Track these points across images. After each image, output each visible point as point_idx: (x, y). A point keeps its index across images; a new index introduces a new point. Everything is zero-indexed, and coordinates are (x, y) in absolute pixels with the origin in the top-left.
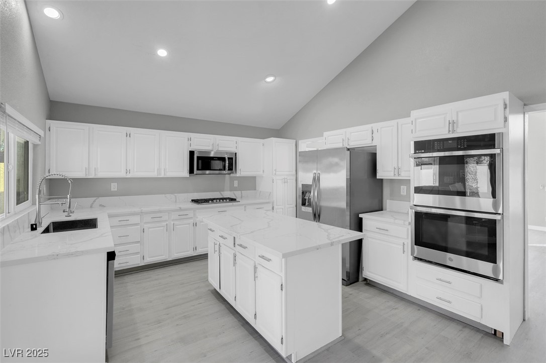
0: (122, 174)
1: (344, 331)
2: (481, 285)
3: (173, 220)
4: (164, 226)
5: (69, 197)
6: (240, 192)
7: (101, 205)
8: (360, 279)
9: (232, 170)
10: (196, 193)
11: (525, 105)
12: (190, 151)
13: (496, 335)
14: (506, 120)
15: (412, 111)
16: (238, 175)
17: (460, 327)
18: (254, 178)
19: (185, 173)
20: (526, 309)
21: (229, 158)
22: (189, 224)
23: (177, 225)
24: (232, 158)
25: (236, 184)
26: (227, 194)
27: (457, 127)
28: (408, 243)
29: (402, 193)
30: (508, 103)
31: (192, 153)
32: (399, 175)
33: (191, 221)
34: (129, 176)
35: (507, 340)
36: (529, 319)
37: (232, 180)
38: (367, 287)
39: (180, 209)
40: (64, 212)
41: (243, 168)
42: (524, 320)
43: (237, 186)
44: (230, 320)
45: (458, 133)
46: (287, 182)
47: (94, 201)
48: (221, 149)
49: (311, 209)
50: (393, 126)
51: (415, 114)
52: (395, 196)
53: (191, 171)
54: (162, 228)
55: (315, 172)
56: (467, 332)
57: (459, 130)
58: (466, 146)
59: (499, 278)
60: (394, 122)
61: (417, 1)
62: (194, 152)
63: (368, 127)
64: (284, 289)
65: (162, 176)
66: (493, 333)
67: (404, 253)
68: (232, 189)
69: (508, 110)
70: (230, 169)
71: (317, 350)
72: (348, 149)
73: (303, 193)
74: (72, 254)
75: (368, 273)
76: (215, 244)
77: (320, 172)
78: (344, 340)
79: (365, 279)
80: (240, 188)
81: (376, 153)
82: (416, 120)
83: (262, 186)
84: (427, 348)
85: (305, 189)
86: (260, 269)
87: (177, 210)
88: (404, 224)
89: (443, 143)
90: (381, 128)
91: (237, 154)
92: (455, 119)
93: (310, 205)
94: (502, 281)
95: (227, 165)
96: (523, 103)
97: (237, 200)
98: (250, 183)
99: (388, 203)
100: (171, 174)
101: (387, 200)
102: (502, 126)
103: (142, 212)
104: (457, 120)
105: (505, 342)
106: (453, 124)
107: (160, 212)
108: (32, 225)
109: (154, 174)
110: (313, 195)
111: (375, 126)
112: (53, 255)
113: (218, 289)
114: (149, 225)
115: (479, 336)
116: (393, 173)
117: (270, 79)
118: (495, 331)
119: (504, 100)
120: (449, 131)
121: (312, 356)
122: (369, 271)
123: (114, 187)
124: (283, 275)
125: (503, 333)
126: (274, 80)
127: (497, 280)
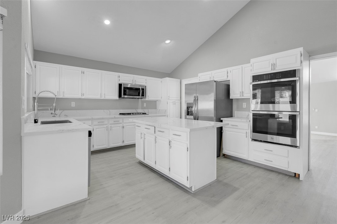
0: (79, 96)
1: (217, 177)
2: (288, 151)
3: (111, 124)
4: (105, 128)
5: (54, 105)
6: (147, 110)
7: (65, 115)
8: (221, 155)
9: (144, 96)
10: (122, 110)
11: (310, 56)
12: (119, 84)
13: (296, 176)
14: (301, 62)
15: (251, 59)
16: (147, 99)
17: (277, 174)
18: (155, 101)
19: (116, 97)
20: (310, 165)
21: (142, 89)
22: (120, 127)
23: (113, 127)
24: (144, 89)
25: (145, 105)
26: (140, 111)
27: (276, 67)
28: (249, 132)
29: (243, 107)
30: (302, 53)
31: (120, 85)
32: (243, 96)
33: (121, 125)
34: (83, 97)
35: (301, 178)
36: (311, 170)
37: (143, 102)
38: (225, 159)
39: (115, 118)
40: (52, 114)
41: (150, 95)
42: (309, 170)
43: (145, 106)
44: (152, 175)
45: (276, 70)
46: (175, 104)
47: (61, 113)
48: (137, 83)
49: (193, 116)
50: (239, 69)
51: (252, 61)
52: (240, 109)
53: (120, 96)
54: (104, 129)
55: (195, 95)
56: (281, 176)
57: (277, 69)
58: (280, 77)
59: (298, 146)
60: (240, 67)
61: (250, 1)
62: (121, 84)
63: (225, 70)
64: (189, 150)
65: (103, 98)
66: (294, 175)
67: (246, 137)
68: (143, 108)
69: (302, 57)
70: (143, 95)
71: (205, 186)
72: (215, 81)
73: (187, 108)
74: (71, 131)
75: (226, 151)
76: (141, 134)
77: (197, 95)
78: (218, 181)
79: (224, 155)
80: (147, 108)
81: (229, 85)
82: (253, 64)
83: (160, 107)
84: (262, 183)
85: (189, 106)
86: (173, 142)
87: (112, 118)
88: (247, 122)
89: (268, 76)
90: (233, 70)
91: (146, 87)
92: (275, 62)
93: (192, 115)
94: (299, 147)
95: (141, 93)
96: (309, 55)
97: (147, 114)
98: (153, 104)
99: (235, 113)
100: (108, 97)
101: (235, 112)
102: (300, 65)
103: (92, 119)
104: (276, 63)
105: (300, 179)
106: (274, 65)
107: (103, 119)
108: (35, 120)
109: (98, 97)
110: (194, 109)
111: (229, 69)
112: (61, 130)
113: (142, 160)
114: (97, 127)
115: (287, 177)
116: (239, 95)
117: (168, 42)
118: (295, 174)
119: (301, 51)
120: (272, 69)
121: (202, 188)
122: (226, 150)
123: (73, 104)
124: (188, 143)
125: (299, 174)
126: (171, 42)
127: (296, 147)
